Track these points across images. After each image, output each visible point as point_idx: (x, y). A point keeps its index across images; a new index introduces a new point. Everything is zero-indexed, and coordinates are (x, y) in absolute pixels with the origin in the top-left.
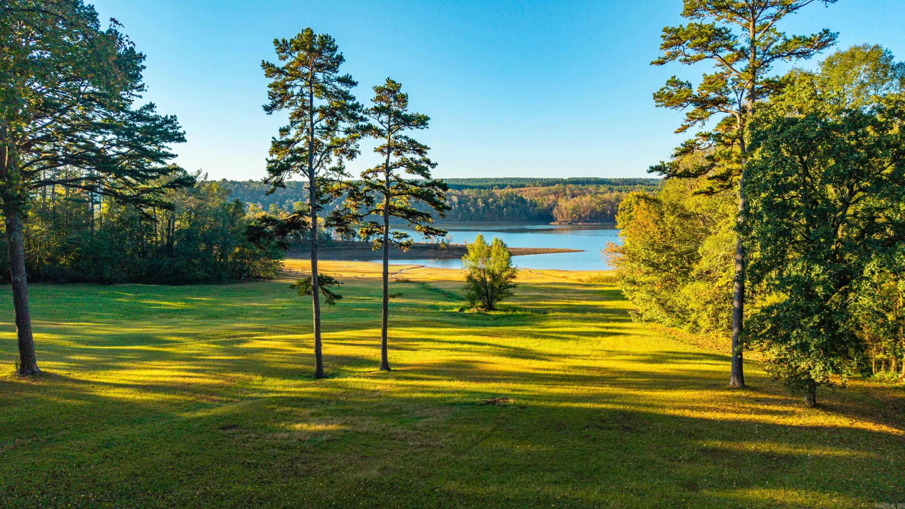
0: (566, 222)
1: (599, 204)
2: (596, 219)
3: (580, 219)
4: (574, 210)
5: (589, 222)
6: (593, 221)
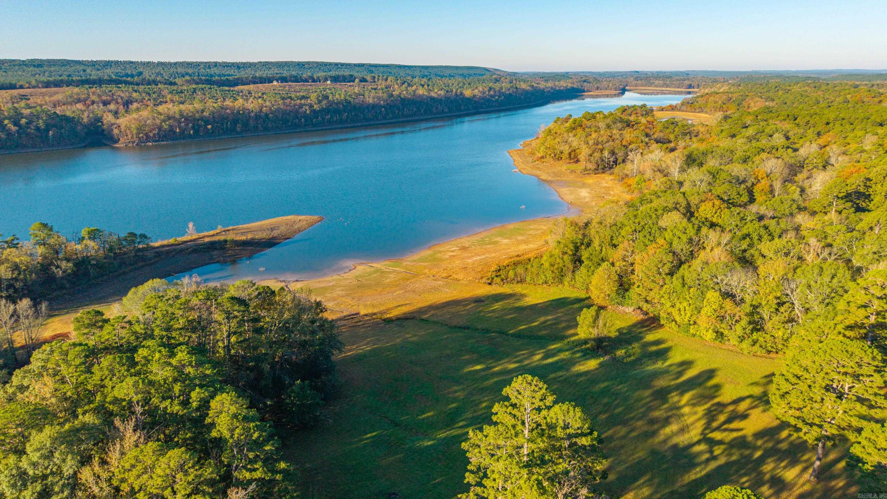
0: (133, 142)
2: (165, 137)
3: (148, 139)
4: (139, 129)
5: (158, 141)
6: (163, 141)
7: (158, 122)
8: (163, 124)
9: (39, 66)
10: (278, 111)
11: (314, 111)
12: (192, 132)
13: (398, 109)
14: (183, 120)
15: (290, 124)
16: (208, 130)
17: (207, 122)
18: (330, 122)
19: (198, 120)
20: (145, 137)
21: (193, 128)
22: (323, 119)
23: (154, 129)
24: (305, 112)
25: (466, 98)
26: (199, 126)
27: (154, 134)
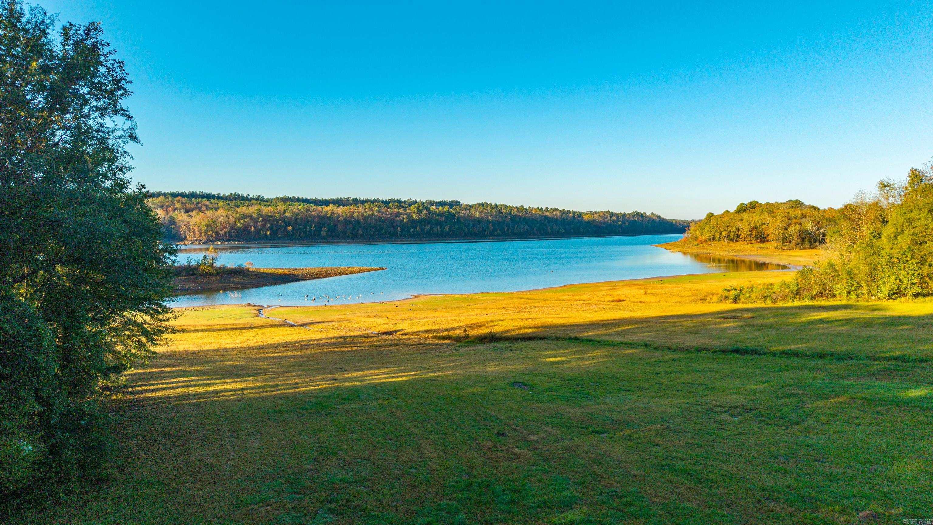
0: (200, 241)
1: (239, 220)
2: (237, 236)
3: (218, 237)
4: (209, 227)
5: (229, 240)
6: (234, 240)
7: (232, 220)
8: (237, 222)
10: (372, 217)
11: (413, 220)
12: (268, 233)
13: (508, 226)
14: (261, 219)
15: (383, 231)
16: (288, 232)
17: (287, 223)
19: (278, 220)
20: (214, 235)
21: (270, 228)
22: (422, 230)
23: (226, 227)
24: (402, 221)
25: (585, 222)
26: (279, 227)
27: (225, 233)
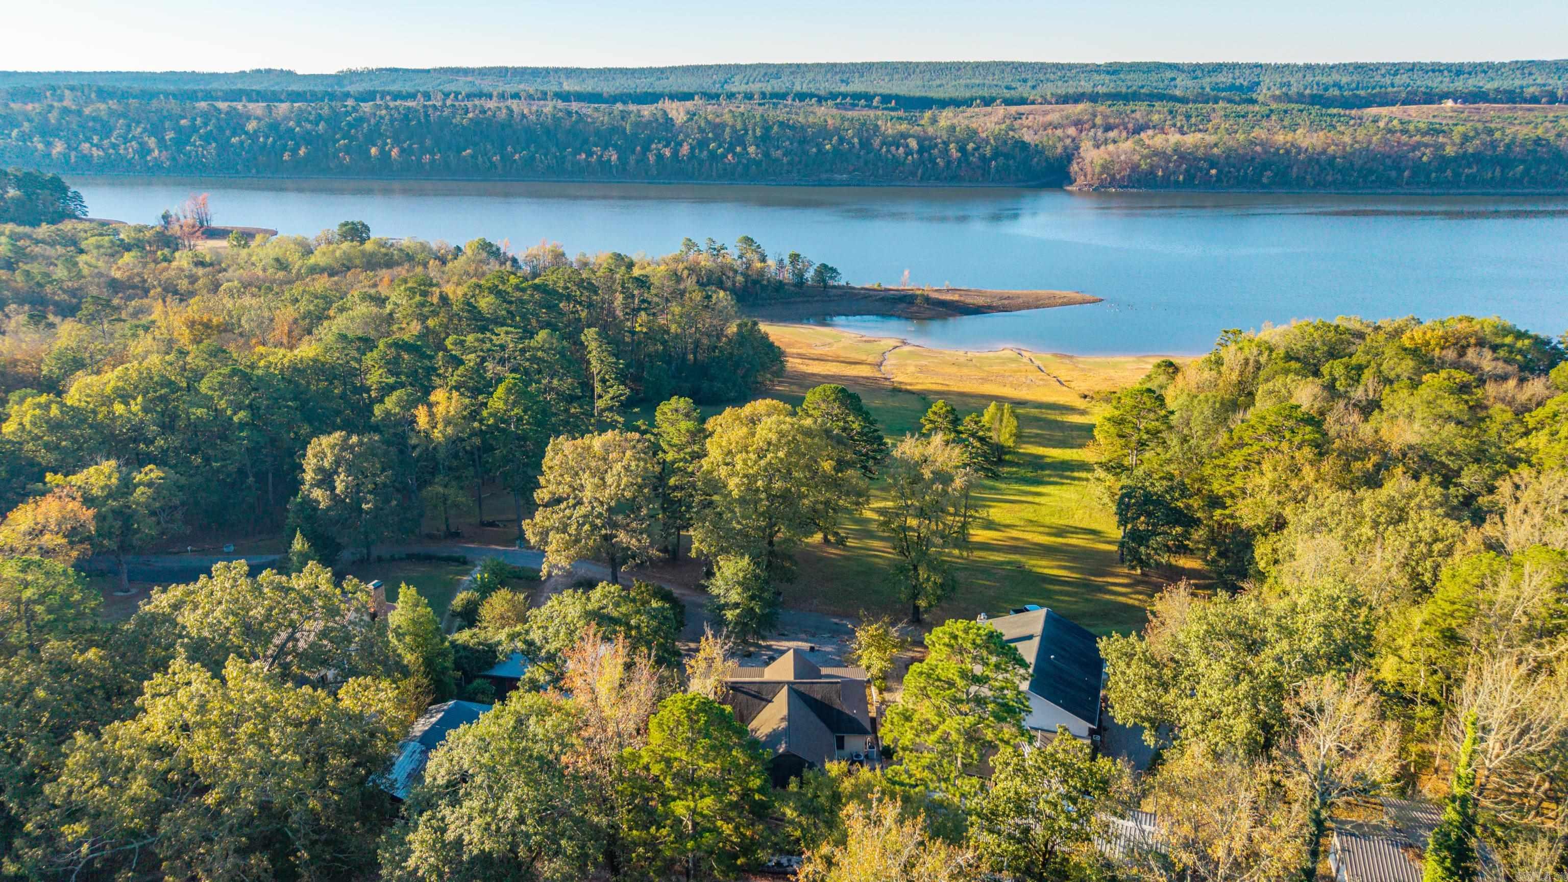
0: (1090, 186)
1: (1146, 158)
2: (1138, 181)
3: (1113, 182)
4: (1105, 167)
5: (1127, 187)
6: (1133, 187)
7: (1136, 158)
8: (1143, 162)
9: (1115, 72)
12: (1181, 178)
14: (1176, 157)
16: (1211, 177)
17: (1213, 164)
18: (1472, 181)
20: (1109, 179)
21: (1186, 172)
22: (1457, 175)
23: (1127, 169)
26: (1198, 169)
27: (1124, 177)
